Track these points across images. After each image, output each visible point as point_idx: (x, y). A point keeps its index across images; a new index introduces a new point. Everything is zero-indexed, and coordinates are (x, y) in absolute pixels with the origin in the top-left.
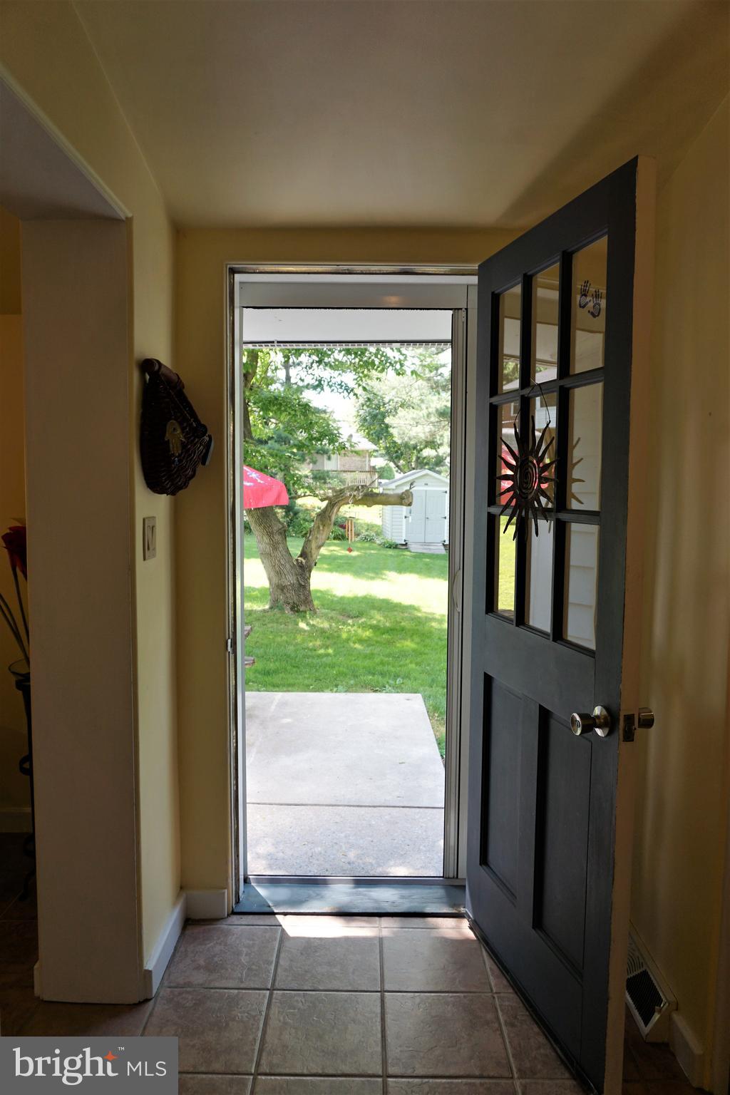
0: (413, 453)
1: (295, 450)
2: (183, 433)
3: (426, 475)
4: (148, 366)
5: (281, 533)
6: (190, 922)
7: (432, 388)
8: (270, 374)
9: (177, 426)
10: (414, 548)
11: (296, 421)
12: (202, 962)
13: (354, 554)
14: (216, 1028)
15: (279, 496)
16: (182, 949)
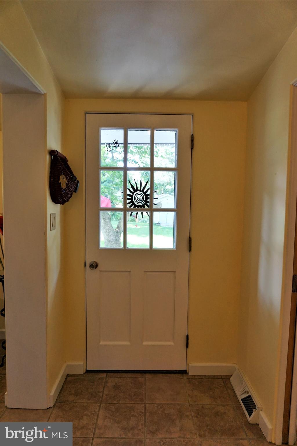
0: (162, 187)
1: (115, 186)
2: (67, 179)
3: (167, 196)
4: (52, 153)
5: (109, 219)
6: (69, 376)
7: (170, 161)
8: (105, 155)
9: (64, 177)
10: (162, 225)
11: (115, 174)
12: (73, 392)
13: (138, 227)
14: (78, 419)
15: (107, 204)
16: (65, 386)
